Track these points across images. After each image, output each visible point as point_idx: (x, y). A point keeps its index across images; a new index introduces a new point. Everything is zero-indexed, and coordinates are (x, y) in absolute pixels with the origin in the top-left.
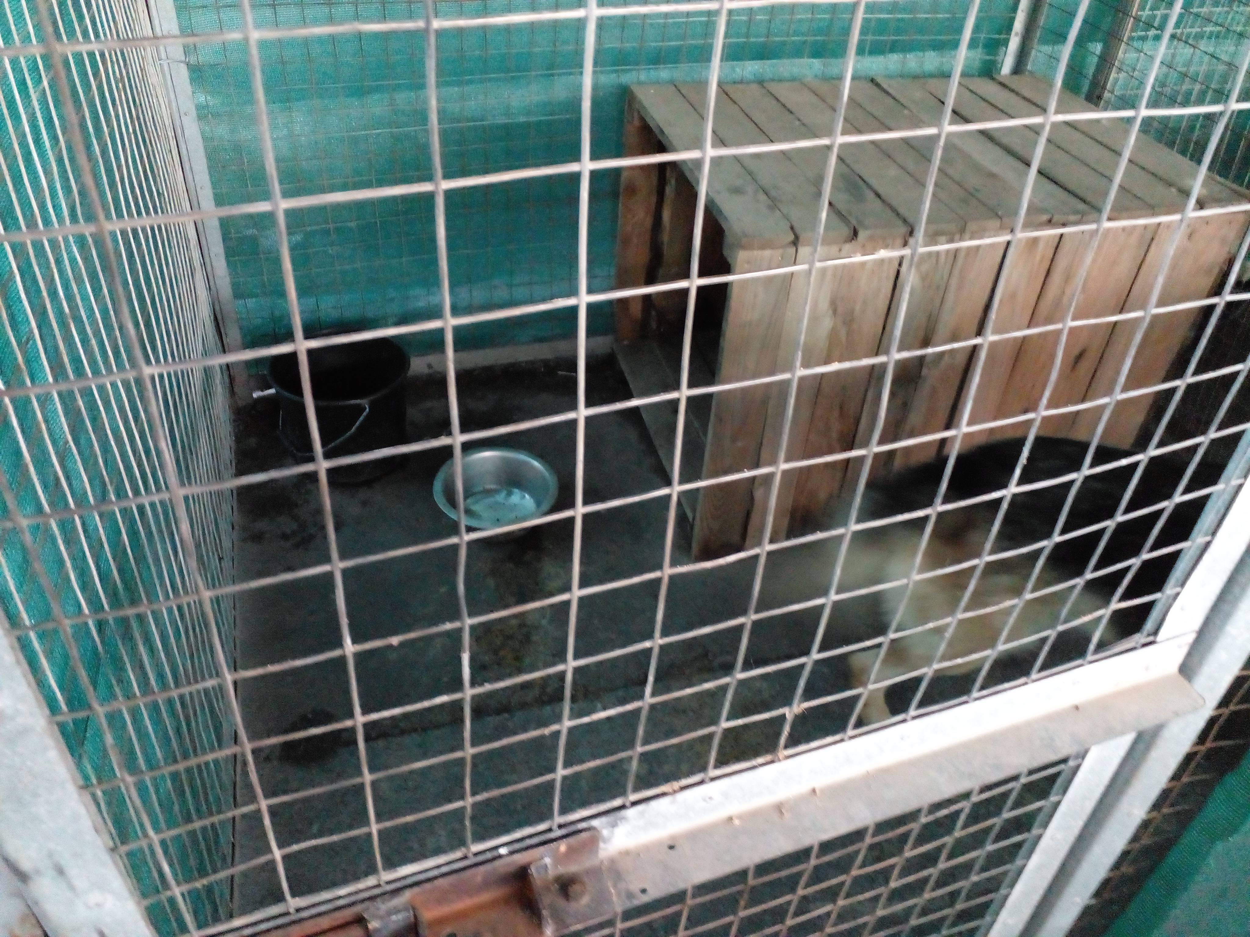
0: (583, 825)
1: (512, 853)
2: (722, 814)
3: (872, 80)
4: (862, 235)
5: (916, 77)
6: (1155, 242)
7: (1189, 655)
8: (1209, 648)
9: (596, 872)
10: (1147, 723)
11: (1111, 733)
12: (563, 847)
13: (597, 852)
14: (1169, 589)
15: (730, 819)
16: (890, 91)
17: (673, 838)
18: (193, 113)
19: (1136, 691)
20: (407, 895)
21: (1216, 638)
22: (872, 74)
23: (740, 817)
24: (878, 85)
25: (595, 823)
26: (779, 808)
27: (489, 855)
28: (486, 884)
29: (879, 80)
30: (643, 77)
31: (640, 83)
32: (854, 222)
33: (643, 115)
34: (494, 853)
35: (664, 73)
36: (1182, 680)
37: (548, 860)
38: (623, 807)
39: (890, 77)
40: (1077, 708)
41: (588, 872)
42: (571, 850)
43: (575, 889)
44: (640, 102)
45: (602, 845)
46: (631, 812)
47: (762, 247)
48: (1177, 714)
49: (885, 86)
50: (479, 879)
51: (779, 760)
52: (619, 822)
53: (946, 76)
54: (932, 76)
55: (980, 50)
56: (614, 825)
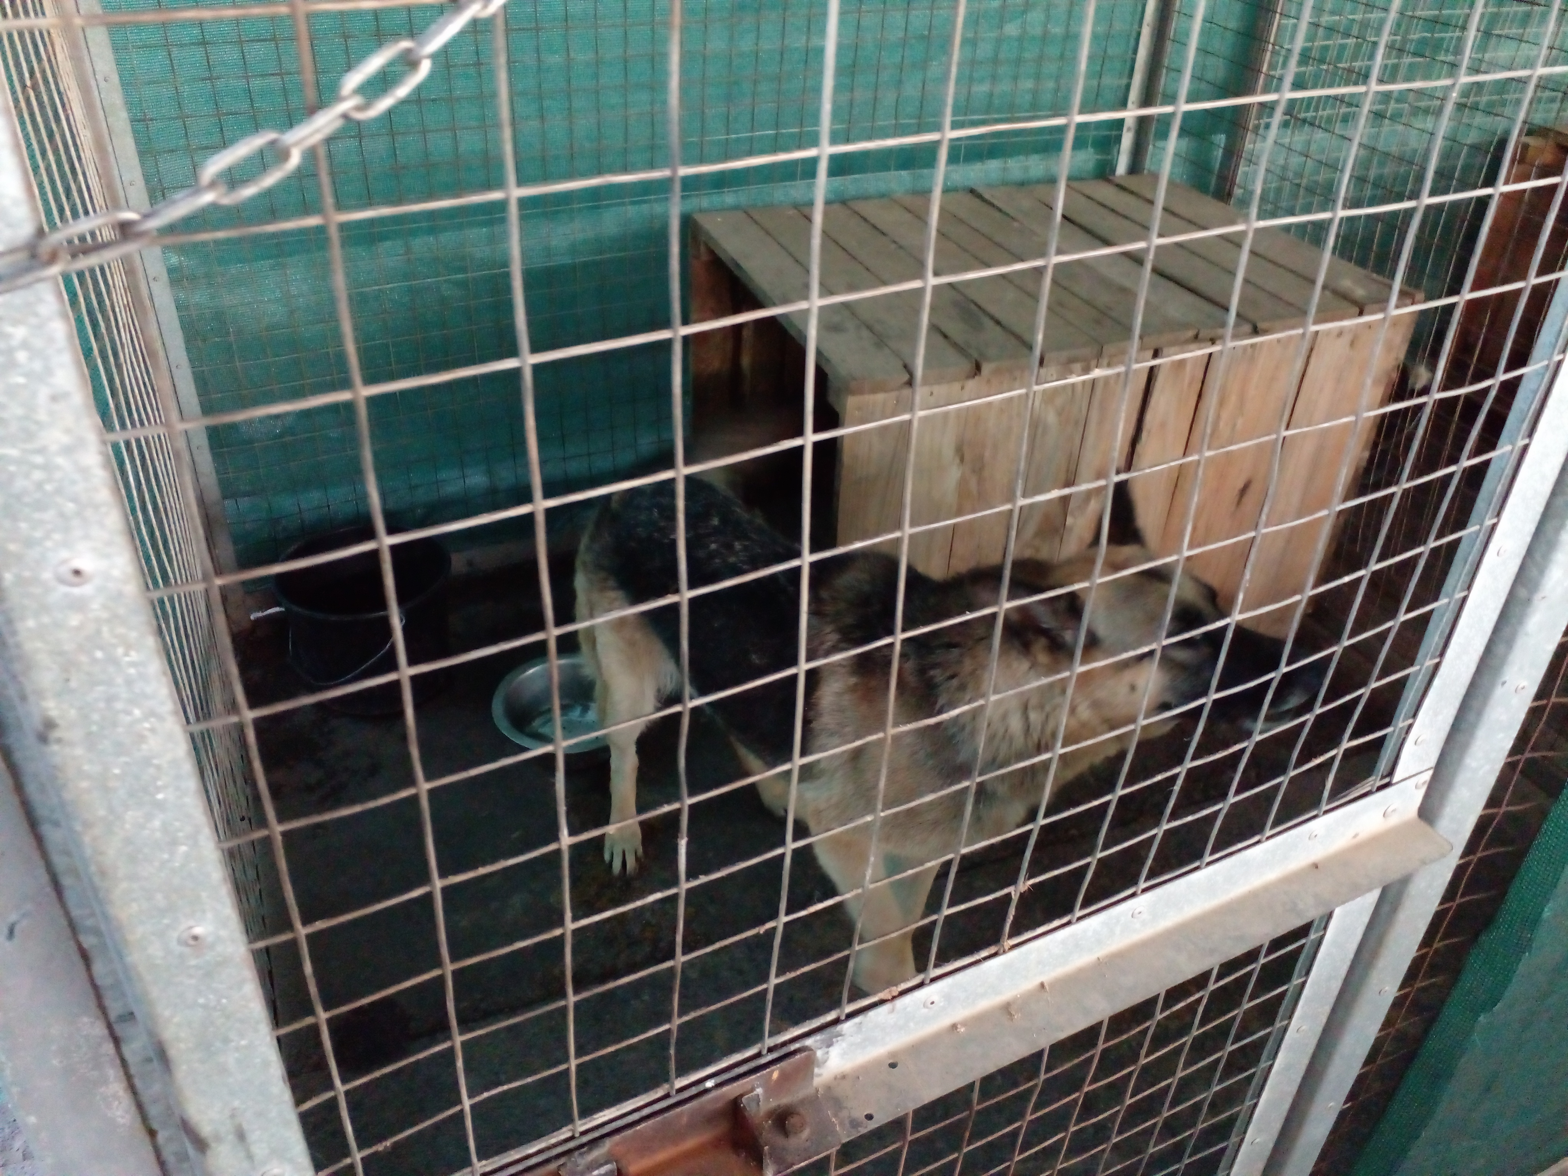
0: (797, 1045)
1: (718, 1086)
2: (945, 1022)
3: (972, 191)
4: (986, 368)
5: (1022, 184)
6: (1314, 352)
7: (1427, 796)
8: (1450, 785)
9: (813, 1101)
10: (1394, 875)
11: (1356, 891)
12: (775, 1073)
13: (812, 1078)
14: (1401, 723)
15: (954, 1027)
16: (996, 202)
17: (893, 1054)
18: (165, 277)
19: (1376, 841)
20: (607, 1145)
21: (1454, 775)
22: (971, 183)
23: (964, 1023)
24: (979, 196)
25: (809, 1042)
26: (1007, 1008)
27: (694, 1091)
28: (693, 1126)
29: (981, 190)
30: (705, 203)
31: (701, 211)
32: (975, 355)
33: (713, 247)
34: (700, 1088)
35: (729, 198)
36: (1423, 825)
37: (759, 1091)
38: (836, 1022)
39: (990, 186)
40: (1316, 866)
41: (802, 1102)
42: (785, 1077)
43: (793, 1121)
44: (707, 234)
45: (816, 1070)
46: (847, 1027)
47: (875, 390)
48: (1424, 863)
49: (987, 196)
50: (685, 1120)
51: (1004, 952)
52: (834, 1040)
53: (1052, 181)
54: (1038, 182)
55: (1091, 150)
56: (830, 1045)
